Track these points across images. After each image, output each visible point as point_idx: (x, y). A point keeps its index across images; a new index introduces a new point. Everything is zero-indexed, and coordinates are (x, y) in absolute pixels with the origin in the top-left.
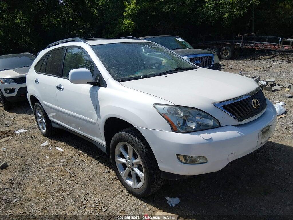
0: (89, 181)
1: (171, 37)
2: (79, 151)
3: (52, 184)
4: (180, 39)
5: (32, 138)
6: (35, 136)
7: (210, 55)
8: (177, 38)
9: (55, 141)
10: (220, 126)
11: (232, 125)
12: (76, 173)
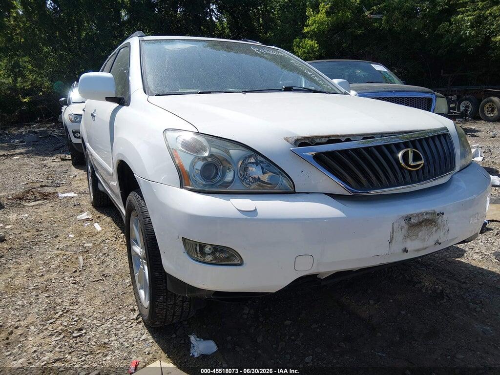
0: (97, 283)
1: (363, 63)
2: (121, 233)
3: (40, 276)
4: (379, 68)
5: (75, 205)
6: (80, 204)
7: (427, 96)
8: (373, 65)
9: (101, 215)
10: (294, 192)
11: (325, 194)
12: (89, 266)
